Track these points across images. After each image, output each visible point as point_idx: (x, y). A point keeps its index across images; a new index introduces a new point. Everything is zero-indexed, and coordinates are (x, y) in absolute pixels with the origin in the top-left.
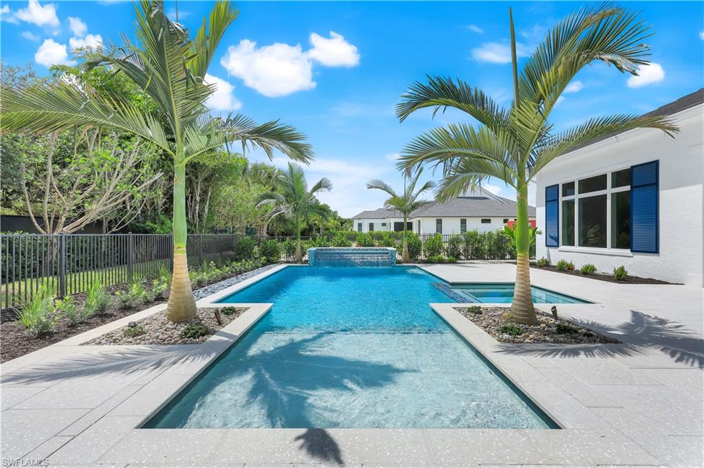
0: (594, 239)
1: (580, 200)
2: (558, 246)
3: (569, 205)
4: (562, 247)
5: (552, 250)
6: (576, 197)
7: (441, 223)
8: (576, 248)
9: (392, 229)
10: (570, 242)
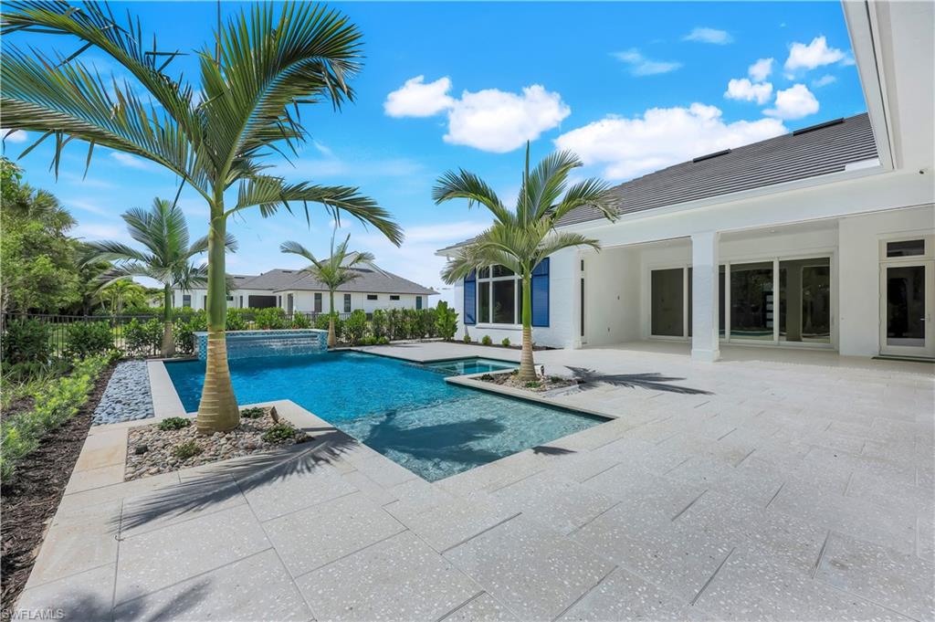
0: (505, 316)
1: (494, 282)
2: (475, 323)
3: (484, 287)
4: (479, 325)
5: (469, 328)
6: (491, 280)
7: (321, 298)
8: (491, 325)
9: (246, 305)
10: (485, 319)
